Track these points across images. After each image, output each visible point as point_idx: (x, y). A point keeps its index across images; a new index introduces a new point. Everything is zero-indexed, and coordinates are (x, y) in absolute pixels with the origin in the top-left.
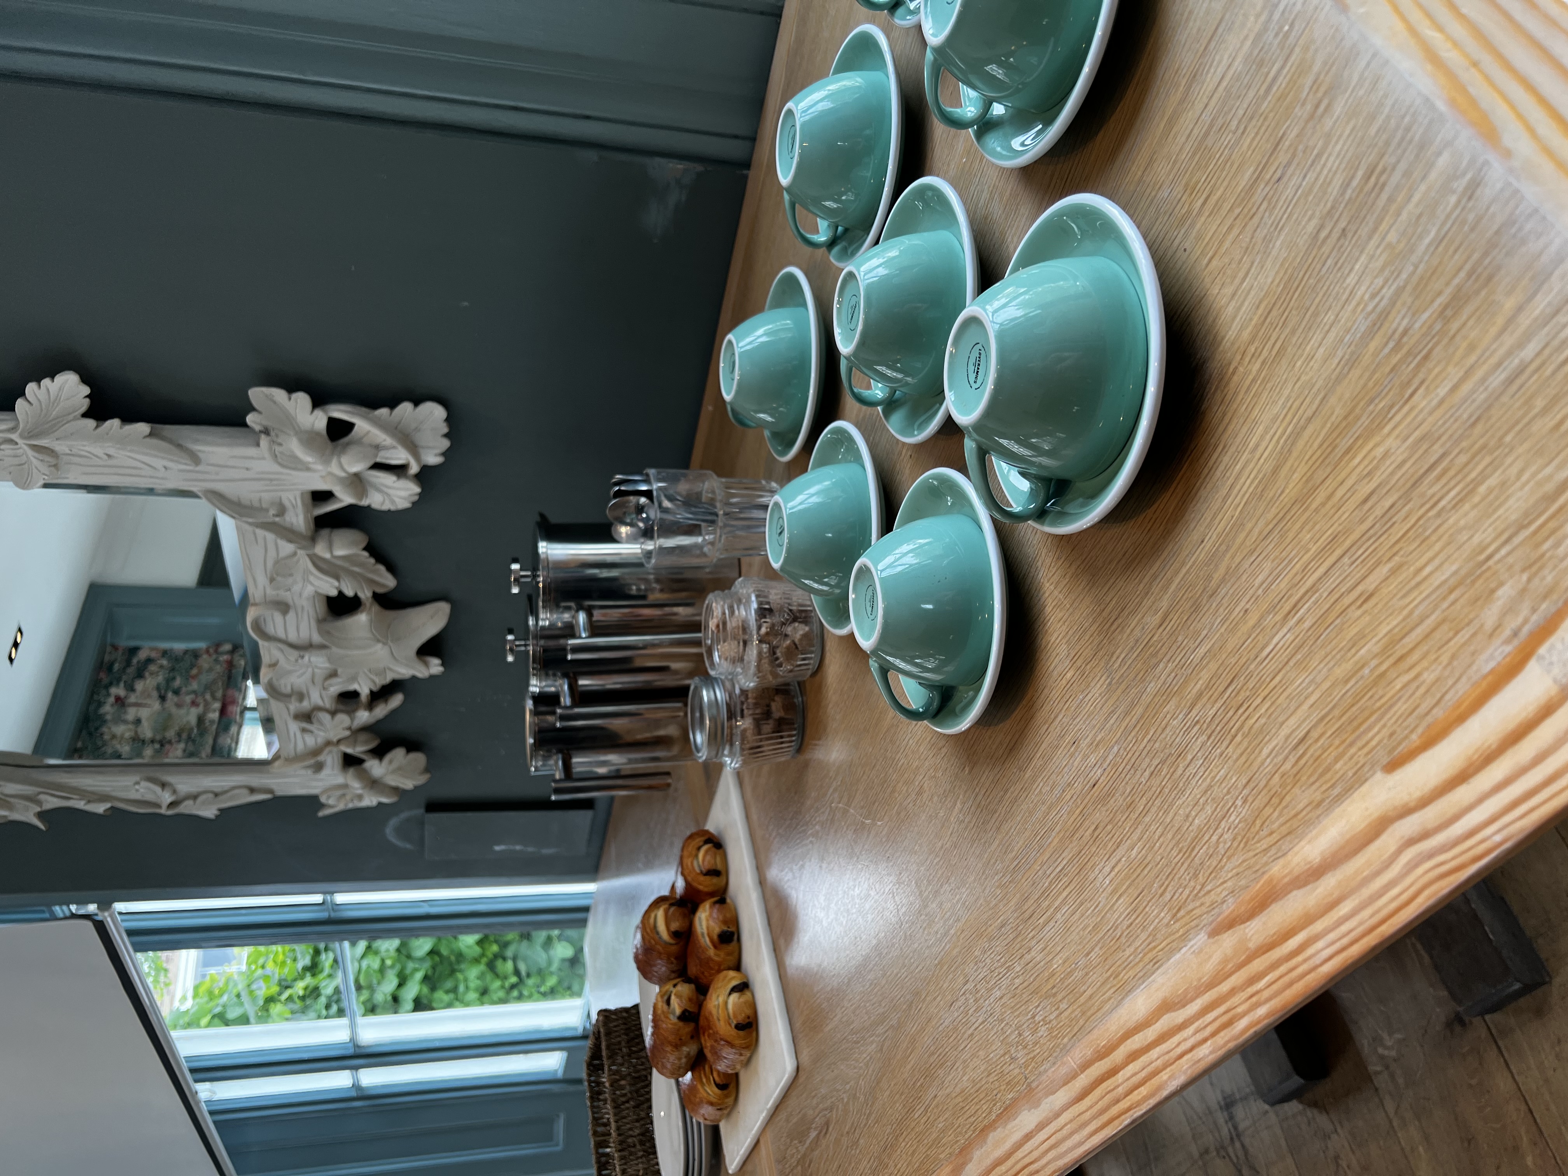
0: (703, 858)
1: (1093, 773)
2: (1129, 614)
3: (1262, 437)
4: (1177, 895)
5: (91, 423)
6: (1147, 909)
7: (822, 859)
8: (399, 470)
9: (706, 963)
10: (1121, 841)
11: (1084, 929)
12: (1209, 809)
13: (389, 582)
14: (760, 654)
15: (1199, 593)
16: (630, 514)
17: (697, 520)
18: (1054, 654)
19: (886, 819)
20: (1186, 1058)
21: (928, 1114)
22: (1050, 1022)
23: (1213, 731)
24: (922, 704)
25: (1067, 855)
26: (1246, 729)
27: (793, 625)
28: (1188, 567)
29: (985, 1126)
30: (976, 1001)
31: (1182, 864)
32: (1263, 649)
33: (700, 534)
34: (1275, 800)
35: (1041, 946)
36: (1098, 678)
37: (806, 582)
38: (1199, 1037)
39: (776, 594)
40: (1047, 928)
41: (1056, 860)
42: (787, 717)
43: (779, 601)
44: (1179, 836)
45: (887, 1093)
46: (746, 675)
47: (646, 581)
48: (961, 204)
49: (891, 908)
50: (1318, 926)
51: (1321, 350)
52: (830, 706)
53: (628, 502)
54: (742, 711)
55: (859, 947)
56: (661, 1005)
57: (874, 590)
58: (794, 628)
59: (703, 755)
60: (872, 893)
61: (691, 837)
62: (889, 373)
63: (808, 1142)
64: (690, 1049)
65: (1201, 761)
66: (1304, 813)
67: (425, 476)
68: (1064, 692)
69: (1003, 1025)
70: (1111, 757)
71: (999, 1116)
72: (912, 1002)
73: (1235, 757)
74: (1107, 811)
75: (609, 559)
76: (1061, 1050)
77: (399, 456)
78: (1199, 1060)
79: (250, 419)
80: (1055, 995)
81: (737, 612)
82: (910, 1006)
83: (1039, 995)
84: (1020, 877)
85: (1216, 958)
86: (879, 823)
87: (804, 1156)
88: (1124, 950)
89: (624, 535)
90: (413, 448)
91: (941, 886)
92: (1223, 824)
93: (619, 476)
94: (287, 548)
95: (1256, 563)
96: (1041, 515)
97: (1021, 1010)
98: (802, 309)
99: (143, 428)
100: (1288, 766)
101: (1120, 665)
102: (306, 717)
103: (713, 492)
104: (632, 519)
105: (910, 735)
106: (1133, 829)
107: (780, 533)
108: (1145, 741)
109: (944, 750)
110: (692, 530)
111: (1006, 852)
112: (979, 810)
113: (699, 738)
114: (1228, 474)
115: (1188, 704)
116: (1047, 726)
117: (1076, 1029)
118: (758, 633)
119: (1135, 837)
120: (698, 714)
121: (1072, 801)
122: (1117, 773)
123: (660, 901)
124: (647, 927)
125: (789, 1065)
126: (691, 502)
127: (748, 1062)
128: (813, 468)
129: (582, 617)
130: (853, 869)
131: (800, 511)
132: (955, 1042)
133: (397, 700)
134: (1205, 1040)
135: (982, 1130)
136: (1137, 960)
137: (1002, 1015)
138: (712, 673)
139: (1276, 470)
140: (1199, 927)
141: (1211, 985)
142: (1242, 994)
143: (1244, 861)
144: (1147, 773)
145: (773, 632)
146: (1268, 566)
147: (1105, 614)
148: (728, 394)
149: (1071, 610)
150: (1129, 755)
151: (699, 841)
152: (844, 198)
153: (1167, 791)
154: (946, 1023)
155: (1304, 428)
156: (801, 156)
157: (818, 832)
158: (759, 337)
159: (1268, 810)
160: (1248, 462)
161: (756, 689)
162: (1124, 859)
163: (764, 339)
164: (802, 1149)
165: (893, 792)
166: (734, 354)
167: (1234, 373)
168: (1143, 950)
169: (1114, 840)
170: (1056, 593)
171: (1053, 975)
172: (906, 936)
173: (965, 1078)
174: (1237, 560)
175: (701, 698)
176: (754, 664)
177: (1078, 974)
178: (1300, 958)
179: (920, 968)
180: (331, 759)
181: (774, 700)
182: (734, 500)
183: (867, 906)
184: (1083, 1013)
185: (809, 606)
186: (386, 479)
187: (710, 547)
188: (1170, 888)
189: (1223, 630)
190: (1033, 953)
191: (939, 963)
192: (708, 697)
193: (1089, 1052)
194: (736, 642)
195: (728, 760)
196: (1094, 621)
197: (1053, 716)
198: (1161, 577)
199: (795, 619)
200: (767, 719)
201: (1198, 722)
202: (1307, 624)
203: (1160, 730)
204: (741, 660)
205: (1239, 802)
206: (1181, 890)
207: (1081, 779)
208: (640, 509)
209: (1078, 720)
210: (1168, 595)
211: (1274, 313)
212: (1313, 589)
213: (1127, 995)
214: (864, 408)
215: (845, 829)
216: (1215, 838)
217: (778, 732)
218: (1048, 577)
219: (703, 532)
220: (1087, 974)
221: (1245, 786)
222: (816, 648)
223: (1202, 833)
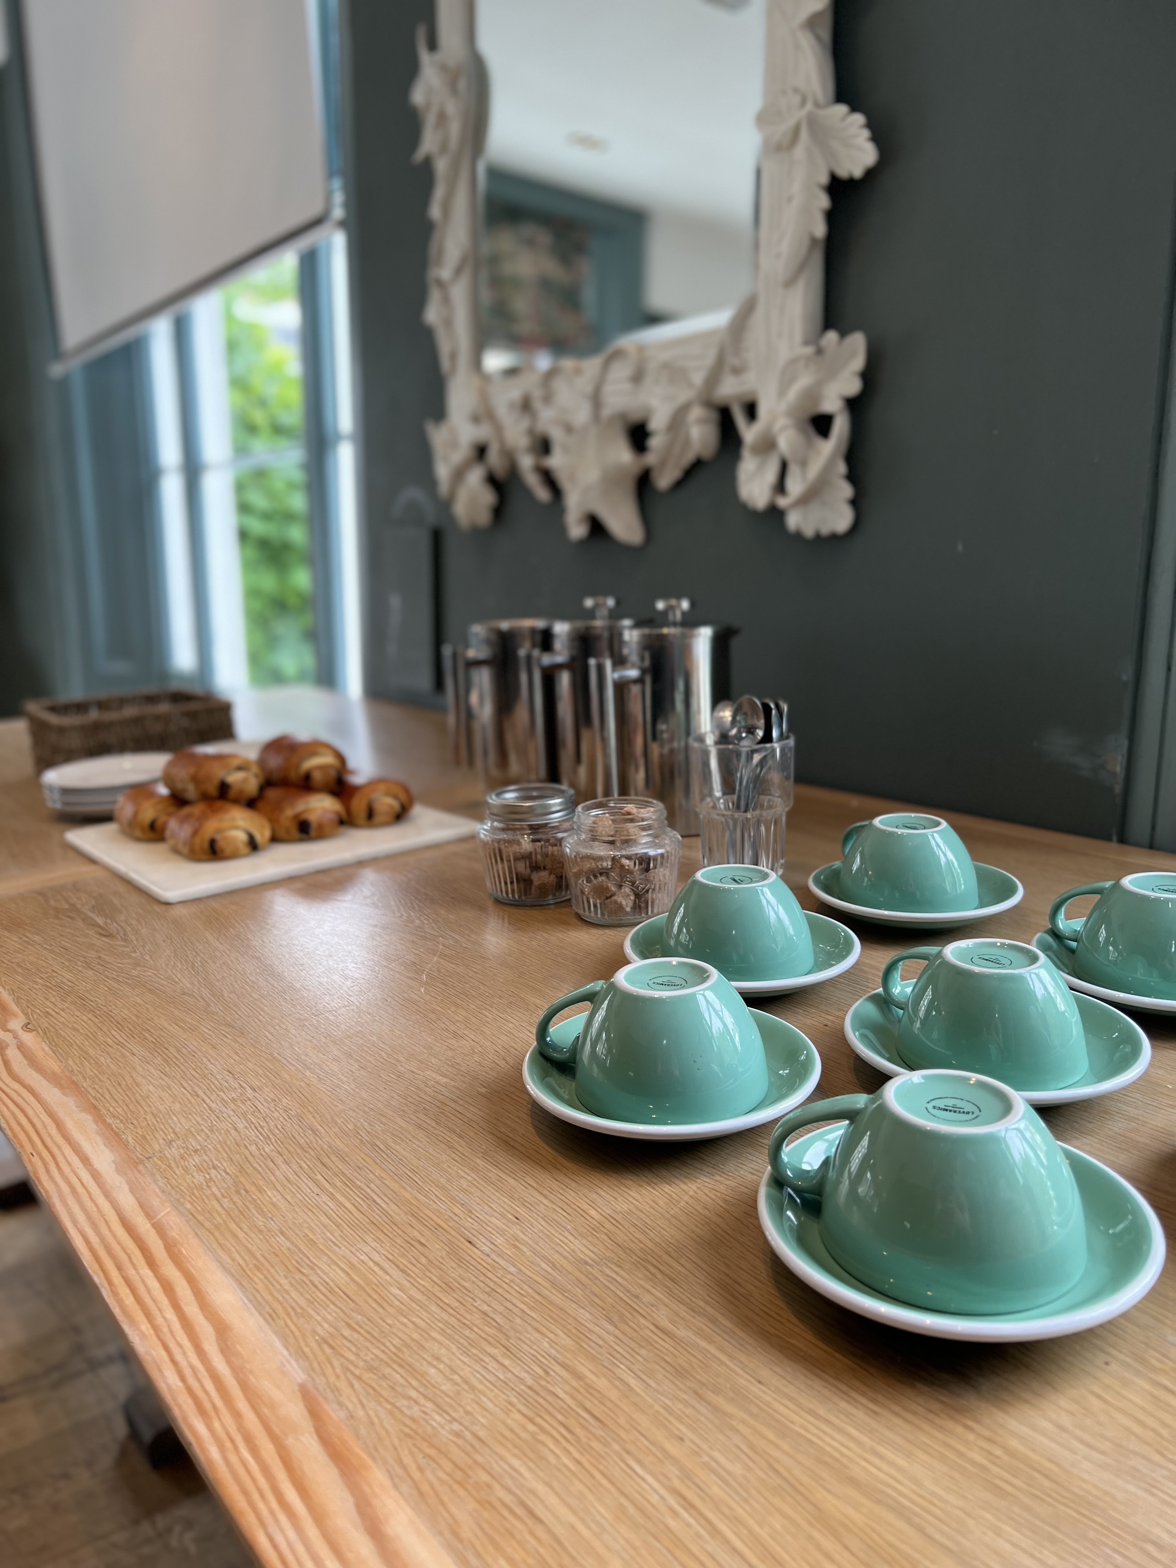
0: (386, 803)
1: (484, 1240)
2: (668, 1287)
3: (891, 1464)
4: (348, 1344)
5: (824, 179)
6: (332, 1307)
7: (384, 928)
8: (780, 487)
9: (278, 807)
10: (409, 1275)
11: (310, 1228)
12: (446, 1387)
13: (664, 481)
14: (601, 859)
15: (699, 1377)
16: (745, 720)
17: (740, 791)
18: (615, 1195)
19: (428, 998)
20: (164, 1353)
21: (115, 1046)
22: (208, 1187)
23: (537, 1393)
24: (554, 1040)
25: (392, 1209)
26: (542, 1437)
27: (632, 894)
28: (728, 1362)
29: (100, 1111)
30: (234, 1100)
31: (383, 1352)
32: (639, 1462)
33: (725, 793)
34: (459, 1475)
35: (293, 1177)
36: (591, 1248)
37: (682, 909)
38: (188, 1372)
39: (664, 875)
40: (311, 1184)
41: (386, 1195)
42: (533, 888)
43: (657, 879)
44: (415, 1348)
45: (139, 1001)
46: (578, 844)
47: (671, 739)
48: (1123, 1085)
49: (333, 1004)
50: (312, 1532)
51: (1008, 1547)
52: (545, 935)
53: (758, 719)
54: (539, 841)
55: (292, 969)
56: (235, 763)
57: (682, 987)
58: (628, 895)
59: (493, 800)
60: (349, 983)
61: (407, 790)
62: (925, 1002)
63: (92, 915)
64: (191, 791)
65: (502, 1377)
66: (446, 1515)
67: (775, 514)
68: (574, 1207)
69: (207, 1131)
70: (502, 1263)
71: (109, 1126)
72: (233, 1027)
73: (509, 1421)
74: (442, 1258)
75: (694, 701)
76: (178, 1200)
77: (795, 486)
78: (160, 1371)
79: (832, 336)
80: (238, 1192)
81: (645, 833)
82: (229, 1025)
83: (239, 1174)
84: (367, 1151)
85: (276, 1394)
86: (423, 990)
87: (78, 911)
88: (286, 1277)
89: (722, 714)
90: (805, 500)
91: (356, 1060)
92: (429, 1405)
93: (785, 708)
94: (698, 378)
95: (739, 1453)
96: (779, 1182)
97: (223, 1152)
98: (976, 902)
99: (820, 229)
100: (501, 1493)
101: (608, 1276)
102: (526, 406)
103: (770, 807)
104: (740, 722)
105: (517, 1024)
106: (423, 1289)
107: (735, 880)
108: (523, 1307)
109: (502, 1063)
110: (728, 786)
111: (394, 1135)
112: (439, 1104)
113: (510, 796)
114: (842, 1416)
115: (567, 1361)
116: (535, 1185)
117: (200, 1218)
118: (623, 856)
119: (414, 1293)
120: (535, 794)
121: (452, 1215)
122: (484, 1271)
123: (341, 759)
124: (315, 747)
125: (171, 894)
126: (759, 784)
127: (176, 851)
128: (808, 918)
129: (633, 673)
130: (374, 961)
131: (760, 901)
132: (189, 1076)
133: (542, 494)
134: (183, 1379)
135: (95, 1107)
136: (276, 1294)
137: (218, 1130)
138: (580, 808)
139: (853, 1482)
140: (311, 1373)
141: (244, 1386)
142: (234, 1427)
143: (387, 1432)
144: (485, 1308)
145: (624, 872)
146: (737, 1469)
147: (666, 1258)
148: (880, 822)
149: (667, 1216)
150: (505, 1286)
151: (403, 797)
152: (1111, 948)
153: (467, 1333)
154: (210, 1066)
155: (910, 1522)
156: (1157, 900)
157: (412, 922)
158: (945, 855)
159: (448, 1466)
160: (860, 1444)
161: (563, 854)
162: (388, 1278)
163: (943, 860)
164: (85, 910)
165: (457, 1005)
166: (925, 828)
167: (967, 1427)
168: (286, 1300)
169: (410, 1266)
170: (686, 1198)
171: (260, 1190)
172: (302, 1020)
173: (151, 1088)
174: (741, 1428)
175: (552, 797)
176: (589, 851)
177: (260, 1221)
178: (274, 1504)
179: (270, 1036)
180: (482, 433)
181: (550, 874)
182: (763, 829)
183: (336, 977)
184: (217, 1227)
185: (652, 911)
186: (770, 475)
187: (711, 804)
188: (356, 1336)
189: (657, 1407)
190: (284, 1167)
191: (274, 1058)
192: (554, 805)
193: (174, 1234)
194: (612, 833)
195: (488, 825)
196: (657, 1244)
197: (545, 1192)
198: (714, 1328)
199: (637, 896)
200: (530, 867)
201: (547, 1373)
202: (671, 1522)
203: (536, 1325)
204: (594, 839)
205: (456, 1427)
206: (354, 1349)
207: (476, 1226)
208: (751, 731)
209: (543, 1223)
210: (693, 1337)
211: (1047, 1483)
212: (715, 1532)
213: (236, 1280)
214: (881, 974)
215: (416, 952)
216: (413, 1394)
217: (517, 879)
218: (702, 1188)
219: (726, 797)
220: (260, 1231)
221: (475, 1435)
222: (607, 919)
223: (419, 1377)
